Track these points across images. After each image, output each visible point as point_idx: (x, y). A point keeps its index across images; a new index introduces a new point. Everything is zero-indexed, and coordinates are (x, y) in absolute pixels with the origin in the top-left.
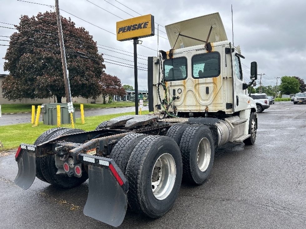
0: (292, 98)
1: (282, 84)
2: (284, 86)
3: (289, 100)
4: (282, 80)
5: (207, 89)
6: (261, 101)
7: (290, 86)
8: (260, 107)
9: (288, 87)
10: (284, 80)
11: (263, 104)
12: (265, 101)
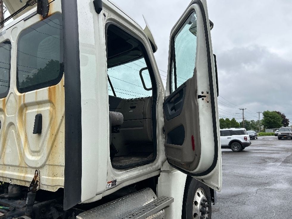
0: (276, 132)
1: (264, 118)
2: (266, 121)
3: (273, 135)
4: (264, 115)
5: (39, 119)
6: (239, 137)
7: (273, 121)
8: (240, 145)
9: (270, 121)
10: (266, 114)
11: (243, 141)
12: (244, 137)
